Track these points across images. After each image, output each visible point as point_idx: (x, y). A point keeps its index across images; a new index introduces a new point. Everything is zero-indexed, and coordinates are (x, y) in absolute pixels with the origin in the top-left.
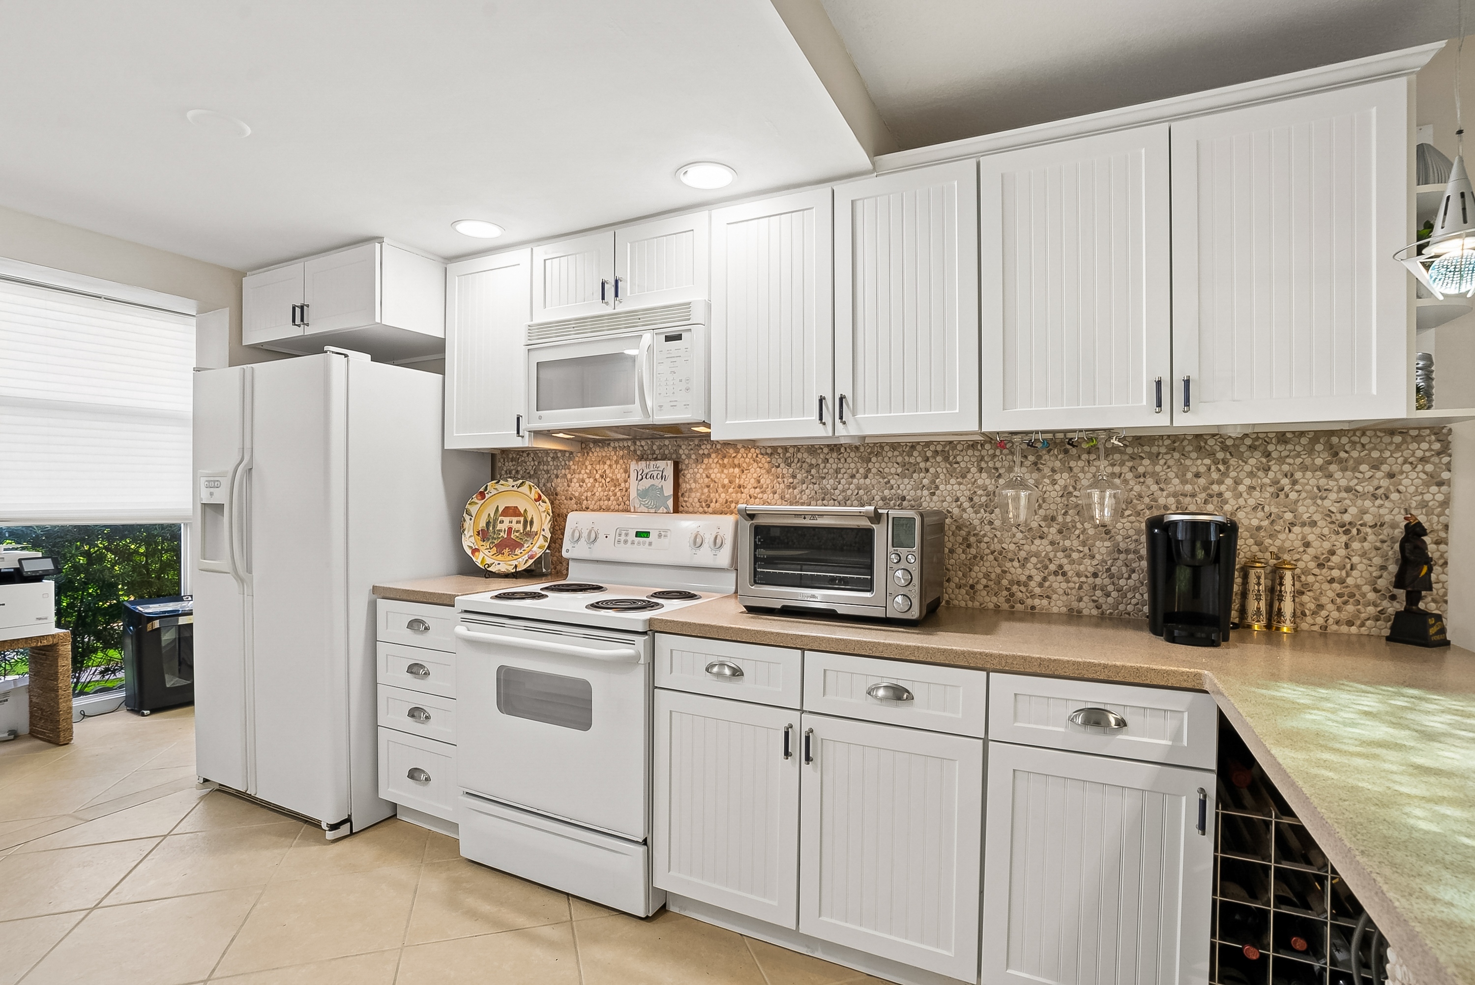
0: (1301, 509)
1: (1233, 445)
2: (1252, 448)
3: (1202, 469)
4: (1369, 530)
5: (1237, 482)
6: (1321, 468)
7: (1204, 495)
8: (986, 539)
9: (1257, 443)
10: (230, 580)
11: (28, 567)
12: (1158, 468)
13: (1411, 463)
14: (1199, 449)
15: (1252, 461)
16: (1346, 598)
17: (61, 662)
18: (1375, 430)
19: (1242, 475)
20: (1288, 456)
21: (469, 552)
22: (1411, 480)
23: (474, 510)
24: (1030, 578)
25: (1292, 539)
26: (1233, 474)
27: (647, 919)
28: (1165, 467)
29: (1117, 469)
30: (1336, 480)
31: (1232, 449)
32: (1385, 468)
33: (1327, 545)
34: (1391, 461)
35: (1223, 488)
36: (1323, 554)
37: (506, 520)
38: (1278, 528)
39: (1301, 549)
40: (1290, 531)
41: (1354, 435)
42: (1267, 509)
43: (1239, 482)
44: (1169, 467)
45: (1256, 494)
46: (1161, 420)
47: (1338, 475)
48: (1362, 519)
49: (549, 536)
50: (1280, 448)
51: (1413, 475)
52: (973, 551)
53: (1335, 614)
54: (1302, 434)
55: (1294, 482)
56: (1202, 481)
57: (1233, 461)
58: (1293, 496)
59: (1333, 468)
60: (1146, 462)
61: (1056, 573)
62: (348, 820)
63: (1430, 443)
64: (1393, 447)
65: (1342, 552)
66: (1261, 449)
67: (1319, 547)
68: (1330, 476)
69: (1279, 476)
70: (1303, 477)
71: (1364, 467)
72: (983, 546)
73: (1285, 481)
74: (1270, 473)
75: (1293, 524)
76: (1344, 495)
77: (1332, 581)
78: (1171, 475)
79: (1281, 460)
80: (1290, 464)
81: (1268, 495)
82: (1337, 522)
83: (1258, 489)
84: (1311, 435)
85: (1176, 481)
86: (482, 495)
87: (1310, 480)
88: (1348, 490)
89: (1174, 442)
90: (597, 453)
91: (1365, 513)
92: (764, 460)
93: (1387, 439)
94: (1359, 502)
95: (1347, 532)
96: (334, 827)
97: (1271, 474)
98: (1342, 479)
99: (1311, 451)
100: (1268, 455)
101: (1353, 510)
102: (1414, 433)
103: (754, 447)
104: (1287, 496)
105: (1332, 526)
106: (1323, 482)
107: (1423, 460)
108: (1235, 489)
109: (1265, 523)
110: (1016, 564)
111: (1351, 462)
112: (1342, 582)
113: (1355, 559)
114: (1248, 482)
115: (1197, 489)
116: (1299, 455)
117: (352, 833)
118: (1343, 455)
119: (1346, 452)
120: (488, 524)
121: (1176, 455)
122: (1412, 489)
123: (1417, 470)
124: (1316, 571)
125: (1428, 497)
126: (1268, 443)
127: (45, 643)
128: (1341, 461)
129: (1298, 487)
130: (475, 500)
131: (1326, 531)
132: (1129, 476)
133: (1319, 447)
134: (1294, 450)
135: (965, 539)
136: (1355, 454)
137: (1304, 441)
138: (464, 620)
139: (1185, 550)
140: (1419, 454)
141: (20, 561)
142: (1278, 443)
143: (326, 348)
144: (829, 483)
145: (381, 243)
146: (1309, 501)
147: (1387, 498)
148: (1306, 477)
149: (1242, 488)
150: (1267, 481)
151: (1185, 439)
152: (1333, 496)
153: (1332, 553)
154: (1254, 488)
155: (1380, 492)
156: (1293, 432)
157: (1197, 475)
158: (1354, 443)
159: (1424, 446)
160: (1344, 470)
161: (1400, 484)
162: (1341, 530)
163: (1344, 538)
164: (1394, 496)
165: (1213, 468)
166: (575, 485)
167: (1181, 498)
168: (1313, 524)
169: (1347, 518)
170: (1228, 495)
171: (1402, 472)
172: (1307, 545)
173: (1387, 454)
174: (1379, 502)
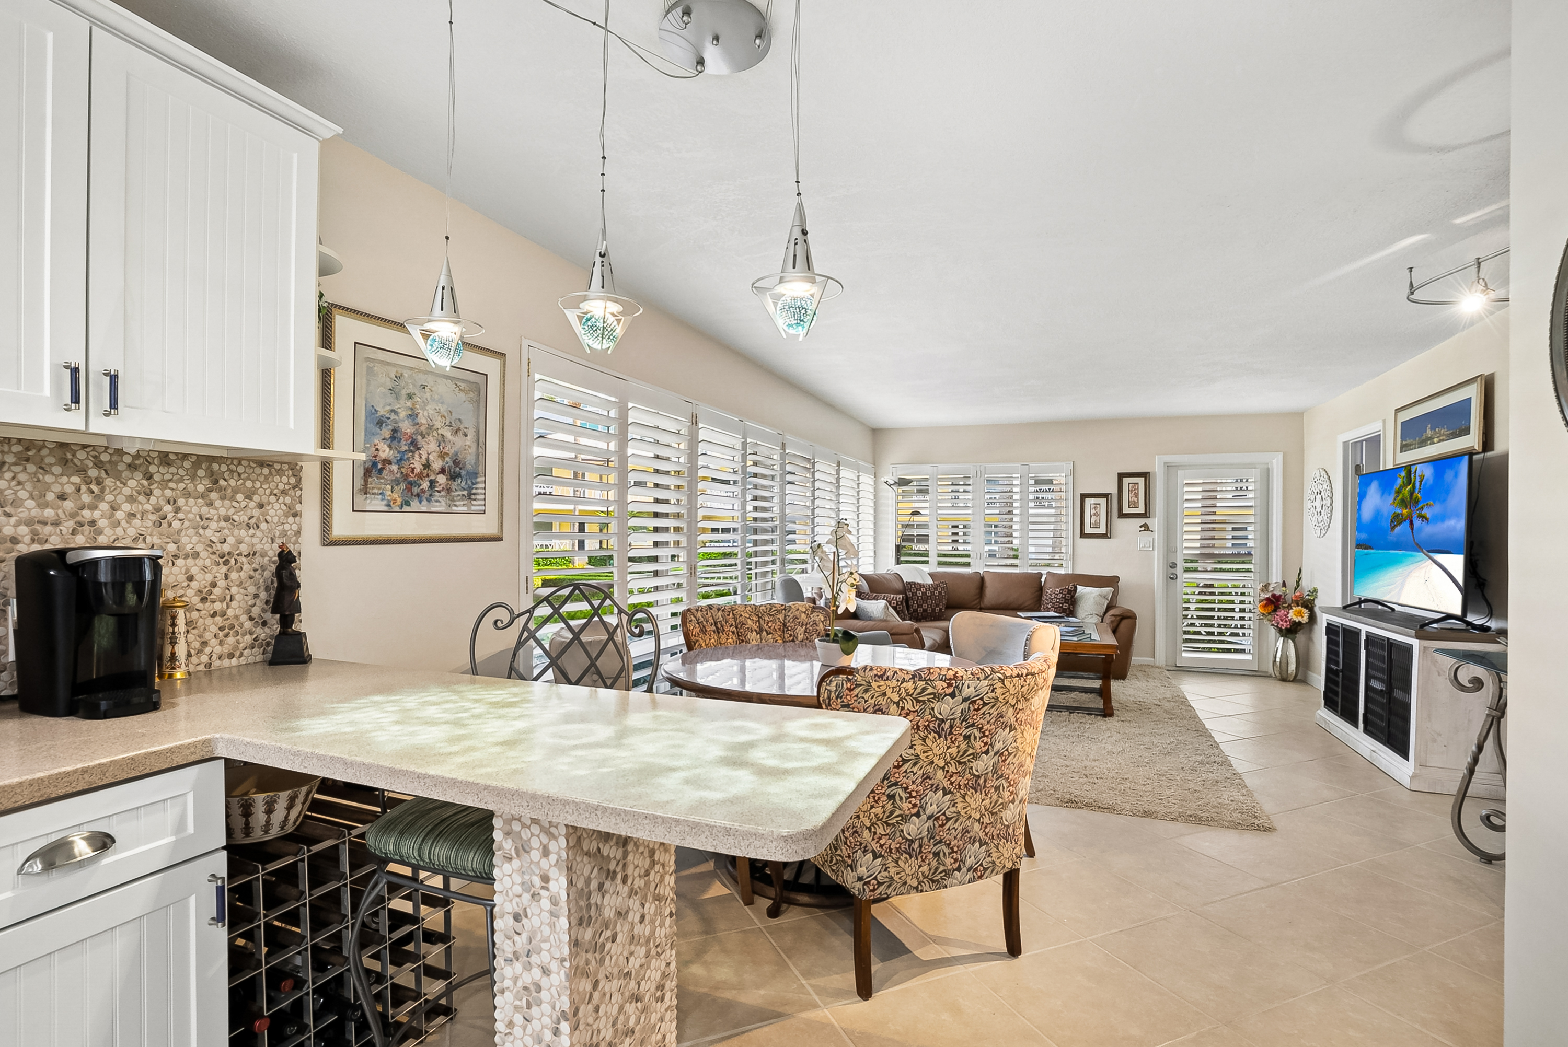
0: (184, 540)
1: (110, 462)
2: (132, 467)
3: (69, 489)
4: (244, 560)
5: (114, 508)
6: (203, 496)
7: (71, 524)
9: (137, 462)
13: (276, 495)
14: (64, 462)
15: (132, 483)
16: (227, 630)
18: (249, 460)
19: (120, 499)
20: (170, 480)
22: (275, 510)
26: (109, 497)
28: (14, 483)
30: (216, 509)
31: (108, 466)
32: (256, 498)
33: (209, 578)
34: (261, 491)
35: (96, 514)
36: (206, 587)
39: (185, 584)
40: (173, 564)
41: (232, 463)
42: (149, 539)
43: (116, 507)
44: (19, 483)
45: (137, 522)
47: (218, 503)
48: (238, 549)
50: (163, 470)
51: (277, 506)
53: (218, 649)
54: (185, 456)
55: (177, 510)
56: (68, 505)
57: (109, 482)
58: (176, 524)
59: (214, 495)
63: (288, 478)
64: (262, 478)
65: (222, 583)
66: (142, 469)
67: (202, 580)
68: (210, 504)
69: (162, 502)
70: (186, 505)
71: (240, 497)
73: (168, 508)
74: (152, 498)
75: (176, 557)
76: (223, 524)
77: (214, 615)
78: (23, 494)
79: (164, 484)
80: (172, 489)
81: (150, 524)
82: (218, 553)
83: (139, 516)
84: (194, 459)
85: (30, 503)
87: (192, 508)
88: (227, 519)
89: (28, 449)
91: (240, 543)
93: (258, 470)
94: (236, 532)
95: (226, 563)
97: (153, 500)
98: (222, 508)
99: (193, 477)
100: (149, 477)
101: (231, 540)
102: (277, 466)
104: (170, 525)
105: (214, 557)
106: (205, 509)
107: (284, 492)
108: (112, 516)
111: (230, 491)
112: (223, 614)
113: (234, 590)
114: (126, 507)
115: (62, 515)
116: (181, 480)
118: (222, 482)
119: (225, 480)
121: (31, 468)
122: (276, 520)
123: (279, 501)
124: (201, 606)
125: (287, 527)
126: (150, 463)
128: (220, 489)
129: (180, 515)
131: (208, 562)
133: (201, 473)
134: (177, 474)
136: (232, 482)
137: (187, 464)
140: (281, 486)
142: (161, 464)
146: (191, 531)
147: (258, 527)
148: (189, 504)
149: (120, 515)
150: (148, 507)
151: (44, 446)
152: (213, 525)
153: (214, 585)
154: (134, 515)
155: (253, 521)
156: (177, 454)
157: (62, 497)
158: (232, 471)
159: (285, 479)
160: (223, 498)
161: (268, 514)
162: (221, 561)
163: (224, 569)
164: (263, 526)
165: (84, 488)
167: (38, 527)
168: (196, 555)
169: (226, 548)
170: (102, 523)
171: (269, 503)
172: (190, 579)
173: (258, 485)
174: (252, 531)
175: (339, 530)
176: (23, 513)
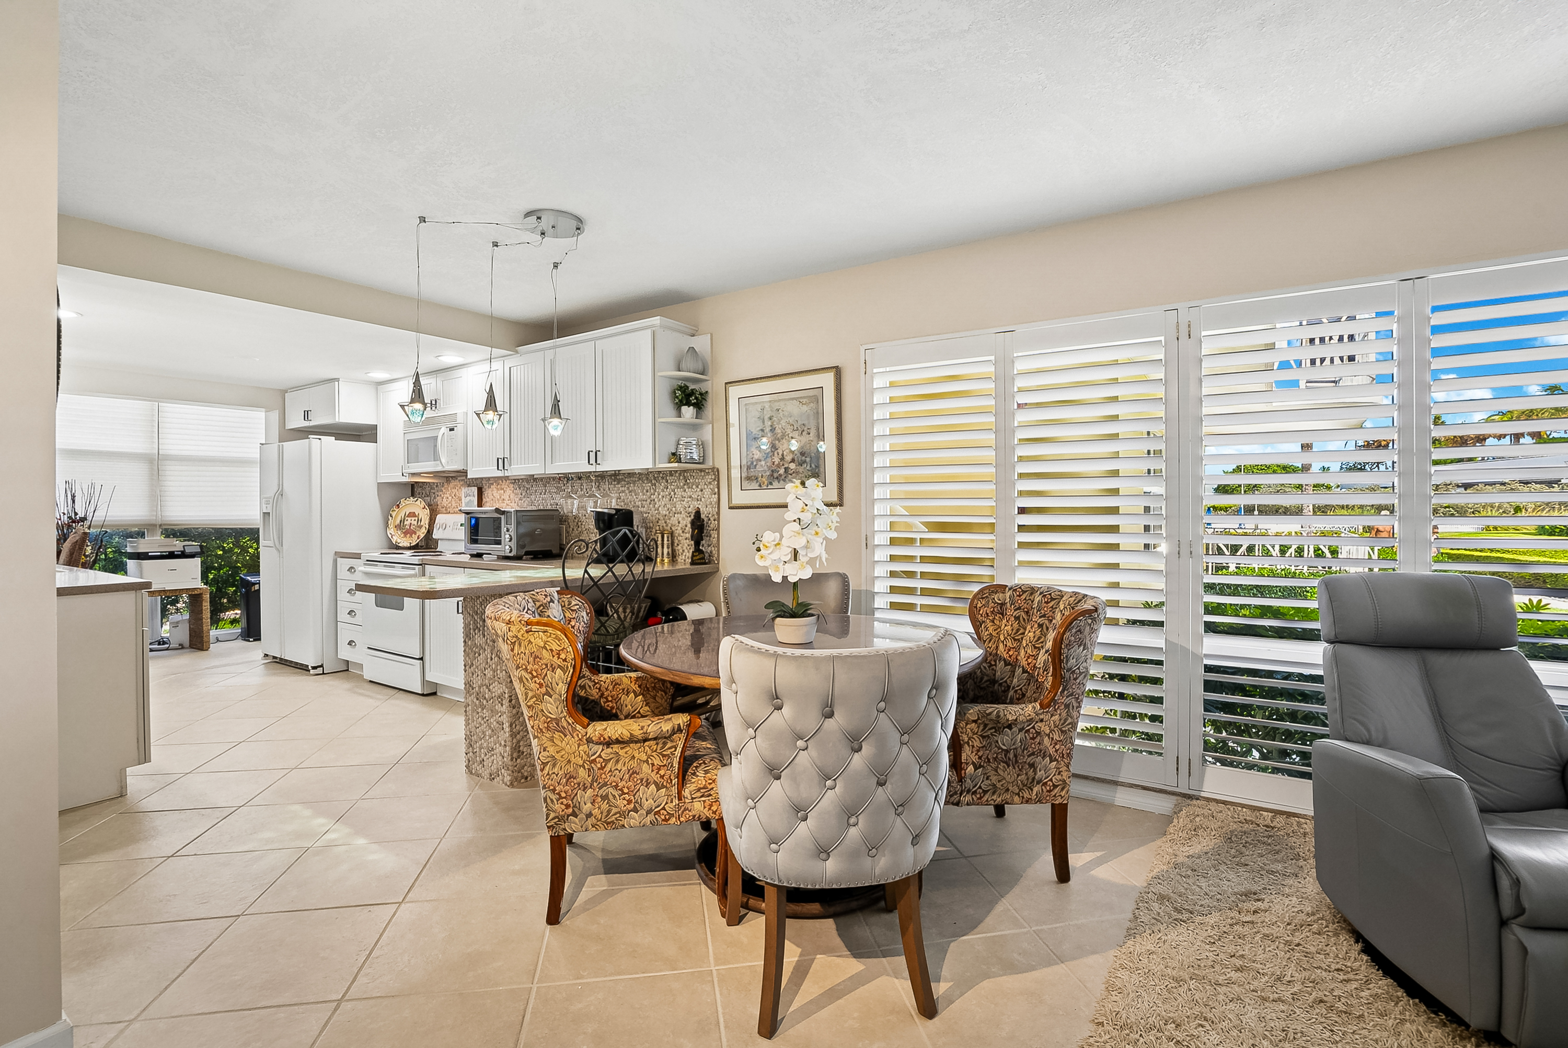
0: (677, 506)
1: (657, 477)
2: (663, 478)
3: (648, 488)
6: (682, 488)
7: (649, 501)
8: (584, 523)
10: (274, 549)
11: (188, 550)
12: (635, 488)
13: (707, 485)
14: (647, 479)
15: (663, 484)
17: (204, 604)
21: (390, 536)
23: (394, 514)
25: (674, 520)
26: (657, 490)
27: (423, 695)
32: (700, 487)
34: (701, 483)
37: (409, 519)
38: (671, 515)
40: (674, 516)
42: (667, 506)
43: (659, 494)
47: (687, 490)
49: (427, 527)
50: (670, 478)
51: (707, 490)
52: (580, 529)
55: (675, 494)
56: (649, 494)
57: (657, 484)
59: (685, 487)
60: (632, 485)
62: (322, 666)
64: (701, 478)
67: (682, 523)
69: (670, 491)
71: (694, 487)
72: (583, 526)
73: (672, 493)
74: (668, 490)
75: (675, 513)
76: (689, 499)
78: (639, 491)
80: (673, 486)
81: (667, 500)
83: (665, 497)
84: (679, 472)
85: (641, 494)
86: (398, 506)
87: (679, 492)
88: (690, 497)
90: (453, 483)
92: (512, 486)
93: (700, 474)
96: (314, 668)
98: (689, 492)
99: (679, 480)
100: (667, 482)
102: (707, 471)
103: (509, 480)
104: (673, 500)
106: (683, 493)
107: (710, 483)
109: (668, 513)
110: (593, 535)
111: (690, 484)
115: (648, 498)
116: (676, 482)
117: (323, 674)
118: (688, 481)
120: (401, 521)
121: (641, 482)
122: (707, 496)
123: (708, 487)
124: (682, 535)
125: (712, 499)
127: (196, 592)
128: (688, 484)
129: (676, 496)
130: (395, 509)
132: (627, 492)
133: (681, 478)
134: (674, 479)
135: (577, 524)
136: (691, 481)
137: (677, 475)
138: (365, 564)
140: (708, 480)
141: (184, 546)
143: (309, 436)
144: (533, 497)
145: (338, 381)
146: (679, 502)
149: (660, 497)
150: (667, 493)
152: (686, 500)
155: (699, 497)
157: (647, 491)
158: (691, 476)
159: (710, 477)
160: (688, 488)
161: (704, 494)
164: (703, 499)
165: (651, 488)
166: (445, 500)
167: (643, 502)
168: (681, 512)
171: (705, 489)
172: (679, 523)
173: (700, 481)
174: (699, 502)
175: (736, 501)
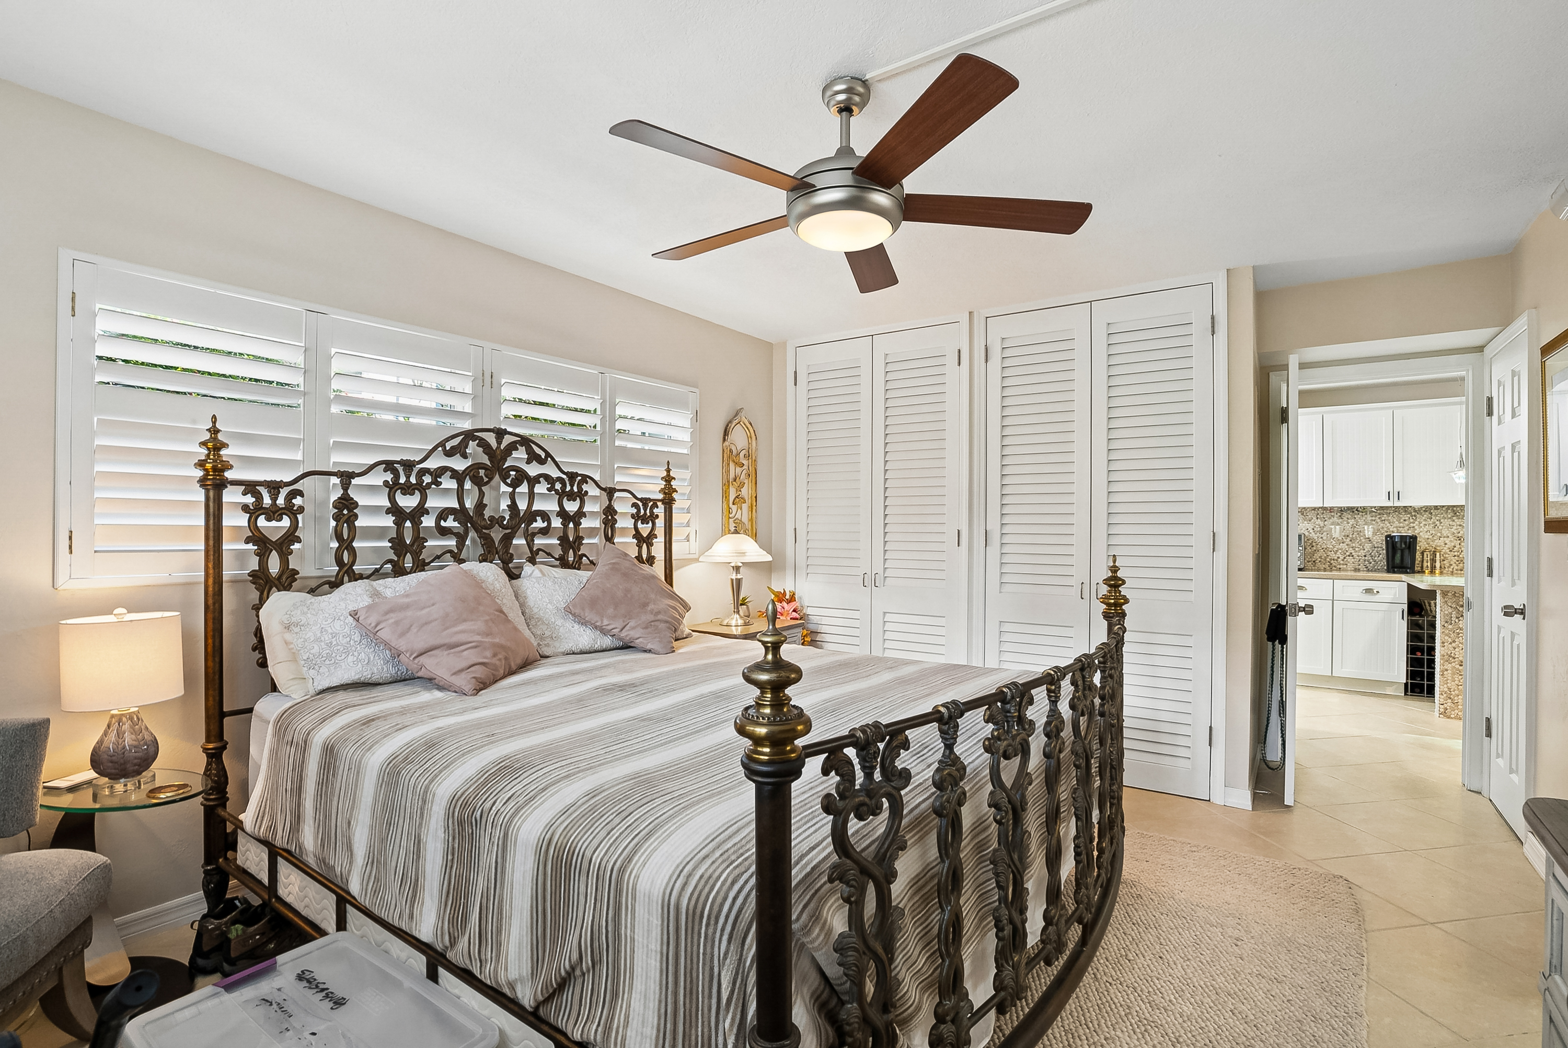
0: (1443, 532)
2: (1425, 512)
3: (1407, 518)
5: (1420, 523)
6: (1450, 519)
7: (1407, 527)
9: (1427, 510)
12: (1389, 518)
14: (1405, 511)
15: (1425, 516)
16: (1459, 562)
19: (1422, 520)
20: (1438, 514)
24: (1338, 558)
25: (1440, 542)
26: (1418, 520)
28: (1392, 518)
29: (1374, 518)
30: (1456, 522)
31: (1418, 512)
33: (1453, 544)
35: (1415, 525)
36: (1451, 547)
38: (1434, 538)
39: (1443, 546)
40: (1439, 539)
42: (1431, 532)
44: (1394, 518)
45: (1427, 527)
46: (1390, 504)
52: (1315, 548)
53: (1456, 567)
54: (1443, 506)
55: (1441, 523)
56: (1407, 522)
57: (1418, 516)
58: (1440, 527)
59: (1455, 518)
60: (1385, 516)
61: (1349, 556)
65: (1458, 546)
66: (1429, 512)
67: (1450, 545)
68: (1454, 521)
69: (1435, 521)
70: (1444, 521)
72: (1319, 546)
73: (1438, 523)
74: (1432, 520)
77: (1454, 556)
78: (1395, 520)
79: (1436, 515)
80: (1439, 517)
81: (1431, 527)
84: (1447, 507)
85: (1396, 522)
87: (1446, 522)
88: (1460, 525)
89: (1396, 508)
99: (1447, 512)
100: (1431, 514)
101: (1461, 532)
106: (1451, 523)
109: (1431, 537)
110: (1332, 553)
112: (1458, 556)
114: (1424, 523)
115: (1405, 525)
116: (1442, 514)
119: (1459, 513)
121: (1396, 514)
124: (1449, 553)
126: (1431, 510)
128: (1457, 516)
129: (1442, 525)
131: (1452, 539)
132: (1379, 520)
133: (1450, 511)
136: (1462, 513)
137: (1444, 509)
139: (1398, 545)
142: (1435, 509)
146: (1446, 529)
149: (1422, 525)
150: (1430, 523)
151: (1399, 509)
152: (1455, 527)
153: (1455, 547)
156: (1440, 506)
157: (1405, 520)
158: (1462, 510)
169: (1460, 535)
170: (1416, 527)
176: (1395, 525)
